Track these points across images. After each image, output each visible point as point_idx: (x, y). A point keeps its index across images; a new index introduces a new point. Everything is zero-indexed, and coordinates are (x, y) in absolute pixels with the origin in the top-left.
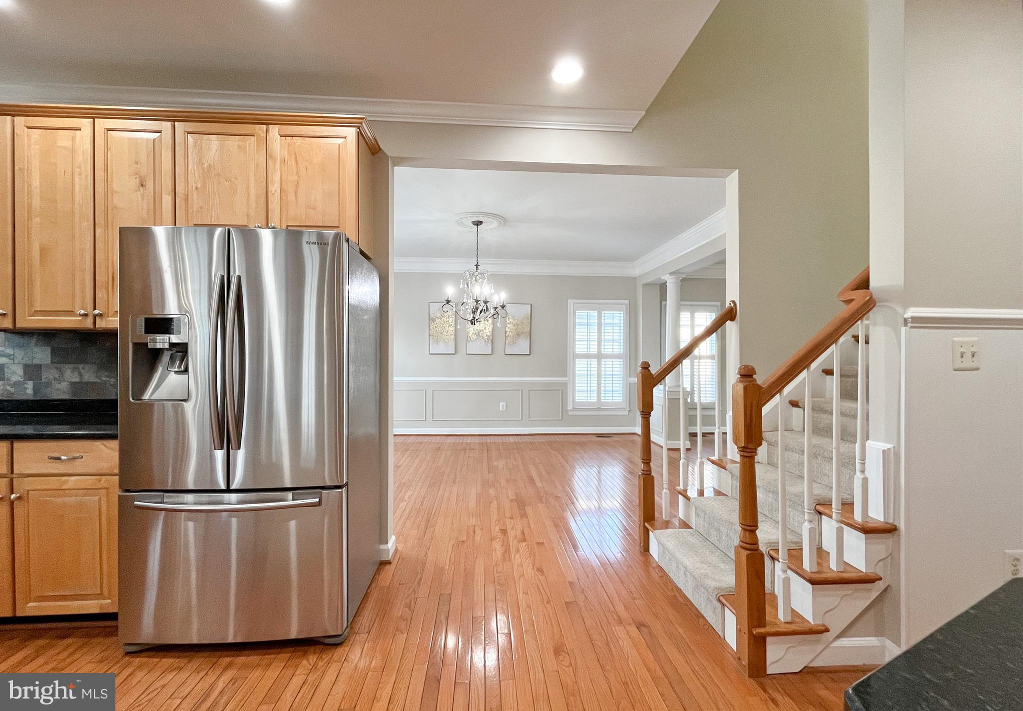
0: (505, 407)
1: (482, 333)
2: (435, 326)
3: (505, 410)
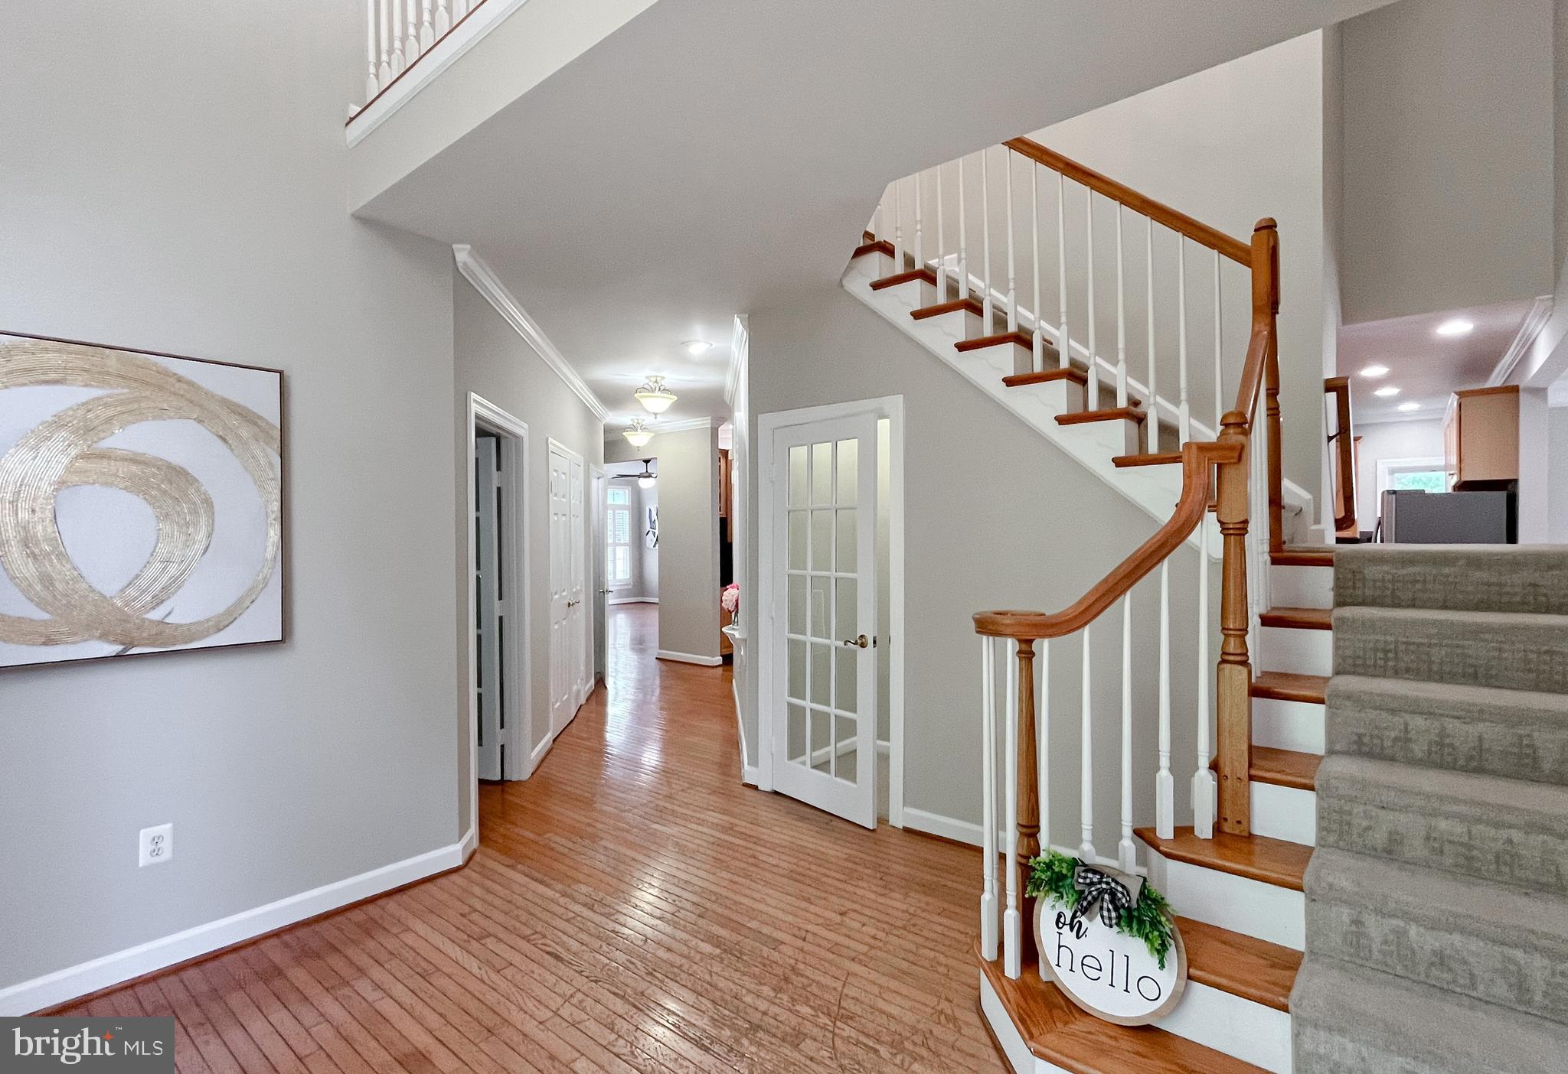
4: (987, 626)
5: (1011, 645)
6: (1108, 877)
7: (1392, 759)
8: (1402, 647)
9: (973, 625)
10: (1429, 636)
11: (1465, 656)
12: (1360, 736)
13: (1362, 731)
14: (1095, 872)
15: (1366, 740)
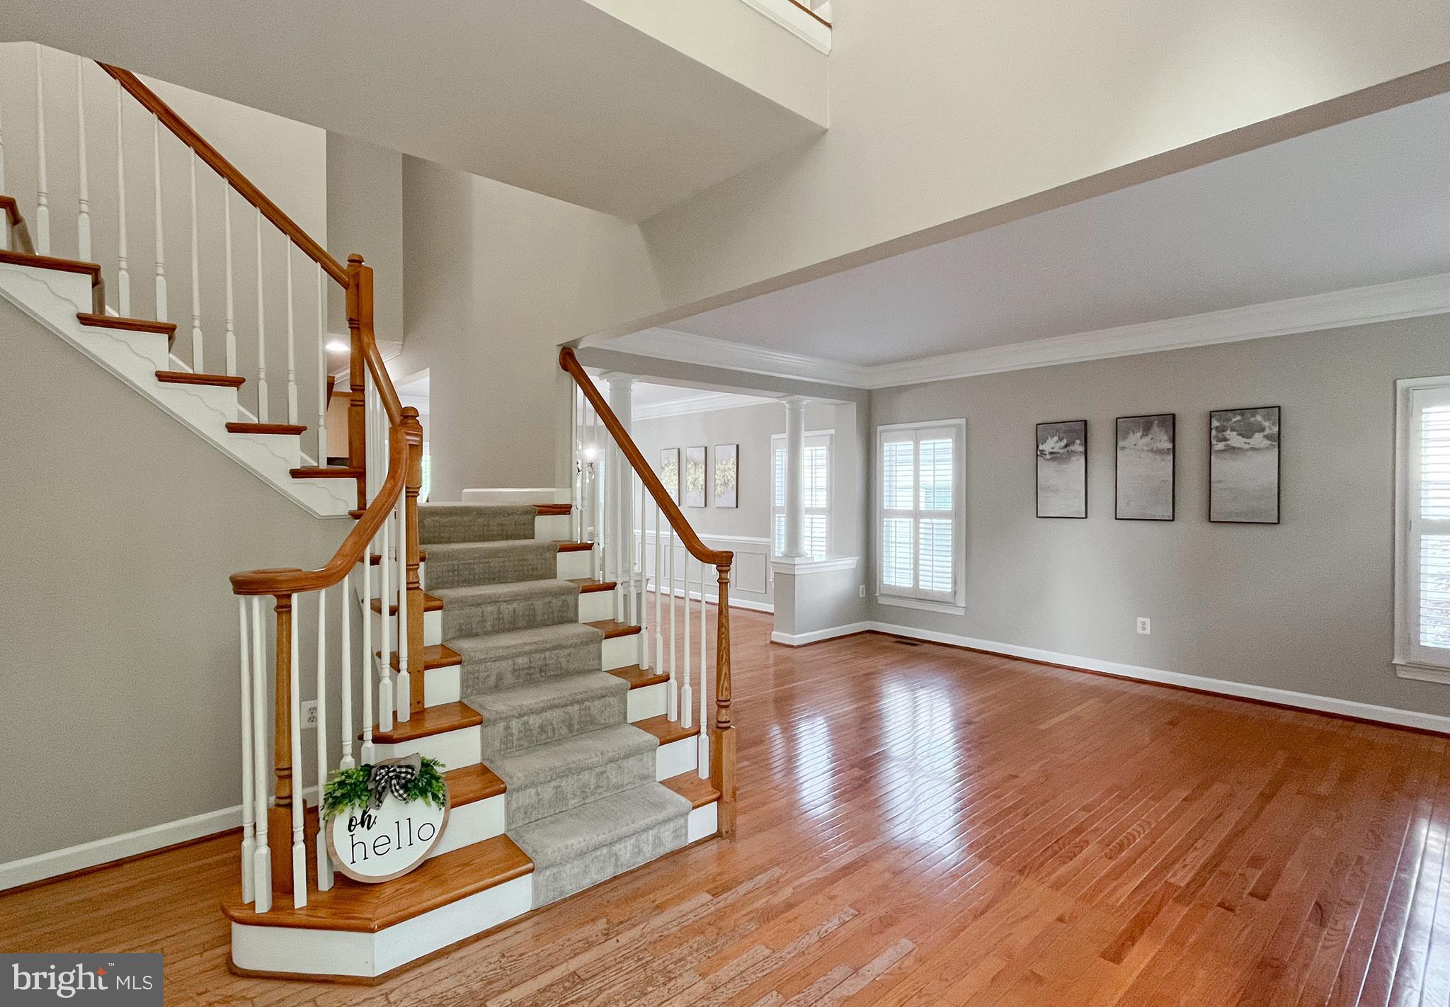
4: (245, 586)
5: (272, 600)
6: (392, 767)
7: (477, 635)
8: (461, 567)
9: (230, 586)
10: (475, 558)
11: (490, 567)
12: (461, 625)
13: (462, 621)
14: (383, 767)
15: (463, 627)
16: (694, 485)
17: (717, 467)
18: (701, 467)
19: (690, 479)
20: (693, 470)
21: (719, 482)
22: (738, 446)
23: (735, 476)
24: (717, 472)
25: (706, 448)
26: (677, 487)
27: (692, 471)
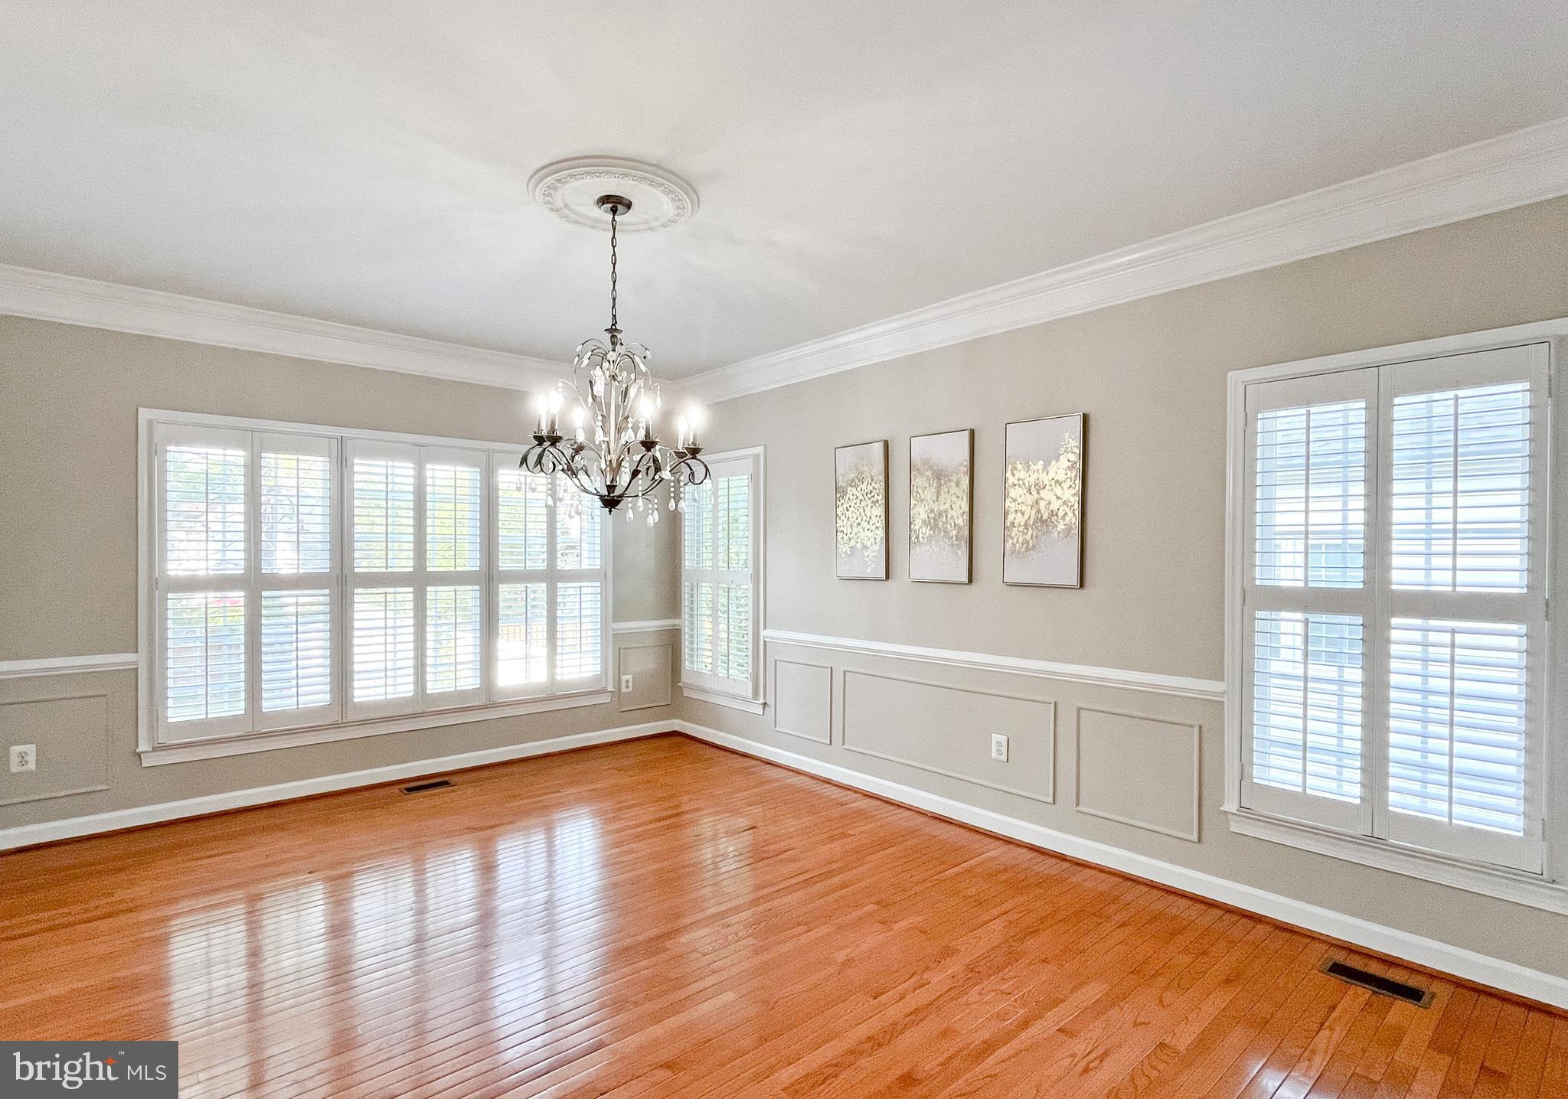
0: (1004, 749)
1: (944, 519)
2: (845, 506)
3: (1004, 757)
16: (934, 527)
17: (1011, 480)
18: (958, 484)
19: (921, 513)
20: (933, 490)
21: (1020, 519)
22: (1086, 419)
23: (1075, 501)
24: (1013, 493)
25: (972, 433)
26: (881, 533)
27: (929, 494)
